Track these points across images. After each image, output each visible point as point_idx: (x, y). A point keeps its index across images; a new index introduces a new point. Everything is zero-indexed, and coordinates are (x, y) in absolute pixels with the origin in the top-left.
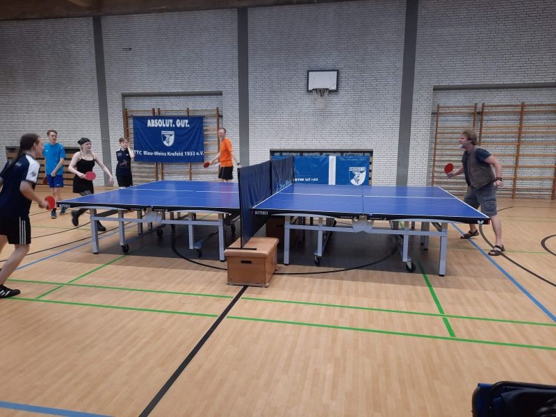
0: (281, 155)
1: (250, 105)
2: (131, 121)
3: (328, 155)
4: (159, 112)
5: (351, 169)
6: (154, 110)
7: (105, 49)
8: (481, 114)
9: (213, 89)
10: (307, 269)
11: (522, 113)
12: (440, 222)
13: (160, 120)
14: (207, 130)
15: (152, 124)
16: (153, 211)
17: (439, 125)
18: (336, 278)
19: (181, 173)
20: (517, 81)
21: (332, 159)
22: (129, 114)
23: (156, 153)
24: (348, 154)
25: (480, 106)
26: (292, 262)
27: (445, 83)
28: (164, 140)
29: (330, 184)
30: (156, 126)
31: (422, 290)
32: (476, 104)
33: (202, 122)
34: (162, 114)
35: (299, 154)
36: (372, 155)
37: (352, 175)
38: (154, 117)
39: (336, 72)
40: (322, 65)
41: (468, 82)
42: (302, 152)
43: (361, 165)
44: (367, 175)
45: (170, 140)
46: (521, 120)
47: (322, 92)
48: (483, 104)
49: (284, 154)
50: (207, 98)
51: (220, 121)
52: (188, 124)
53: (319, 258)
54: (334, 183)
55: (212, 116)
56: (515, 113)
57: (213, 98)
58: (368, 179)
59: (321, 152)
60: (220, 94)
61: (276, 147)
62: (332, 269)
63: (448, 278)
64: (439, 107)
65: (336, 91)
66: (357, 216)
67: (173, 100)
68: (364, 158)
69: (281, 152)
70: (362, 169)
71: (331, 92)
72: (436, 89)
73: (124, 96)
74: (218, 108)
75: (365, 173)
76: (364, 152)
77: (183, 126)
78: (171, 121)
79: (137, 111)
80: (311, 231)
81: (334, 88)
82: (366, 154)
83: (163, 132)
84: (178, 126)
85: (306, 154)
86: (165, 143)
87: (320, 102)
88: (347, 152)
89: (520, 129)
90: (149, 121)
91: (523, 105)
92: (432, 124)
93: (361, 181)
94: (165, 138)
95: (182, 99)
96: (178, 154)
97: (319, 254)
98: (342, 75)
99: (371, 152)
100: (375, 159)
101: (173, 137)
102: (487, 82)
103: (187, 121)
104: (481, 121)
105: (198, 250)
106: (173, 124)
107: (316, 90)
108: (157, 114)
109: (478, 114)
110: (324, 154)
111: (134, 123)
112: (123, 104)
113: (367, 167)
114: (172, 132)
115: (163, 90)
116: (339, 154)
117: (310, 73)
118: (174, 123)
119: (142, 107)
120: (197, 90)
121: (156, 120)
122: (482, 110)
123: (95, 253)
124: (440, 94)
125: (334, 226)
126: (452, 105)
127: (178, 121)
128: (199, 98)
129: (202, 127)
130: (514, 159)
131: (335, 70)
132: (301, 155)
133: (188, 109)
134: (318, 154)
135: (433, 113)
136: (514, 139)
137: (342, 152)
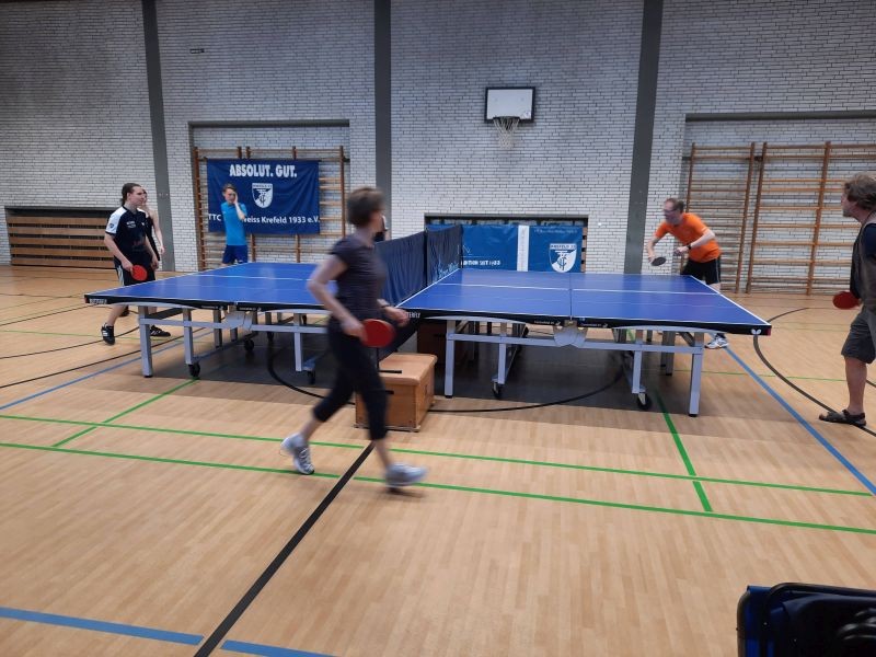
0: (442, 223)
1: (395, 144)
2: (204, 167)
3: (517, 224)
4: (249, 153)
5: (553, 246)
6: (240, 148)
7: (163, 49)
8: (761, 159)
9: (336, 117)
10: (481, 403)
11: (826, 159)
12: (692, 331)
13: (249, 166)
14: (324, 183)
15: (237, 171)
16: (238, 310)
17: (694, 177)
18: (527, 419)
19: (282, 251)
20: (821, 107)
21: (524, 231)
22: (201, 156)
24: (548, 222)
25: (759, 146)
26: (457, 393)
27: (706, 110)
28: (257, 197)
29: (519, 269)
30: (244, 175)
31: (663, 438)
32: (753, 144)
33: (317, 170)
34: (254, 156)
35: (470, 222)
36: (586, 225)
37: (555, 257)
38: (241, 161)
39: (531, 91)
40: (508, 78)
41: (741, 109)
42: (475, 219)
43: (569, 240)
44: (578, 256)
45: (266, 199)
46: (824, 170)
47: (508, 122)
48: (765, 144)
49: (447, 222)
50: (324, 131)
51: (346, 167)
52: (294, 172)
53: (500, 387)
54: (525, 268)
55: (333, 161)
56: (814, 159)
57: (336, 130)
58: (580, 262)
59: (506, 219)
60: (345, 124)
61: (434, 211)
62: (520, 404)
63: (704, 419)
64: (694, 148)
65: (530, 122)
66: (562, 321)
67: (272, 133)
68: (574, 228)
69: (442, 218)
70: (571, 246)
71: (523, 122)
72: (691, 119)
73: (193, 126)
74: (342, 147)
75: (575, 252)
76: (573, 219)
77: (286, 175)
78: (268, 167)
79: (214, 151)
80: (489, 345)
81: (528, 116)
82: (578, 223)
83: (255, 185)
84: (279, 175)
85: (482, 223)
86: (258, 202)
87: (505, 138)
88: (547, 219)
89: (822, 184)
90: (232, 166)
91: (828, 147)
92: (683, 175)
93: (569, 266)
94: (257, 194)
95: (285, 133)
96: (278, 221)
97: (501, 380)
98: (541, 95)
99: (585, 220)
100: (592, 231)
101: (270, 193)
102: (772, 109)
103: (293, 168)
104: (761, 170)
105: (309, 372)
106: (270, 171)
107: (499, 118)
108: (245, 156)
109: (756, 161)
110: (511, 222)
111: (209, 171)
112: (192, 140)
113: (579, 244)
114: (269, 186)
115: (255, 118)
116: (534, 223)
117: (490, 91)
118: (273, 170)
119: (220, 144)
120: (309, 117)
121: (244, 166)
122: (764, 153)
123: (147, 377)
124: (697, 128)
125: (524, 337)
126: (715, 145)
127: (279, 167)
128: (311, 131)
129: (317, 177)
130: (810, 233)
131: (530, 88)
132: (474, 223)
133: (294, 148)
134: (501, 222)
135: (684, 158)
136: (811, 201)
137: (539, 219)
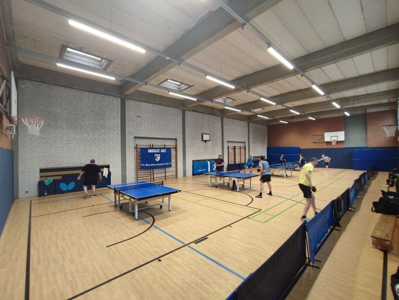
2: (139, 150)
3: (208, 161)
5: (213, 165)
6: (150, 145)
7: (127, 114)
13: (154, 150)
15: (150, 151)
19: (160, 173)
22: (138, 147)
23: (152, 165)
27: (229, 140)
30: (152, 152)
32: (234, 146)
33: (170, 150)
40: (206, 132)
41: (232, 140)
42: (199, 161)
45: (158, 158)
47: (206, 141)
50: (170, 140)
51: (176, 149)
60: (176, 140)
61: (194, 159)
73: (135, 138)
74: (175, 145)
77: (164, 152)
81: (209, 139)
83: (155, 155)
86: (156, 160)
94: (156, 157)
102: (235, 141)
106: (160, 151)
108: (152, 147)
112: (135, 142)
114: (159, 155)
117: (203, 134)
119: (144, 143)
120: (168, 137)
131: (209, 134)
133: (165, 145)
135: (227, 148)
